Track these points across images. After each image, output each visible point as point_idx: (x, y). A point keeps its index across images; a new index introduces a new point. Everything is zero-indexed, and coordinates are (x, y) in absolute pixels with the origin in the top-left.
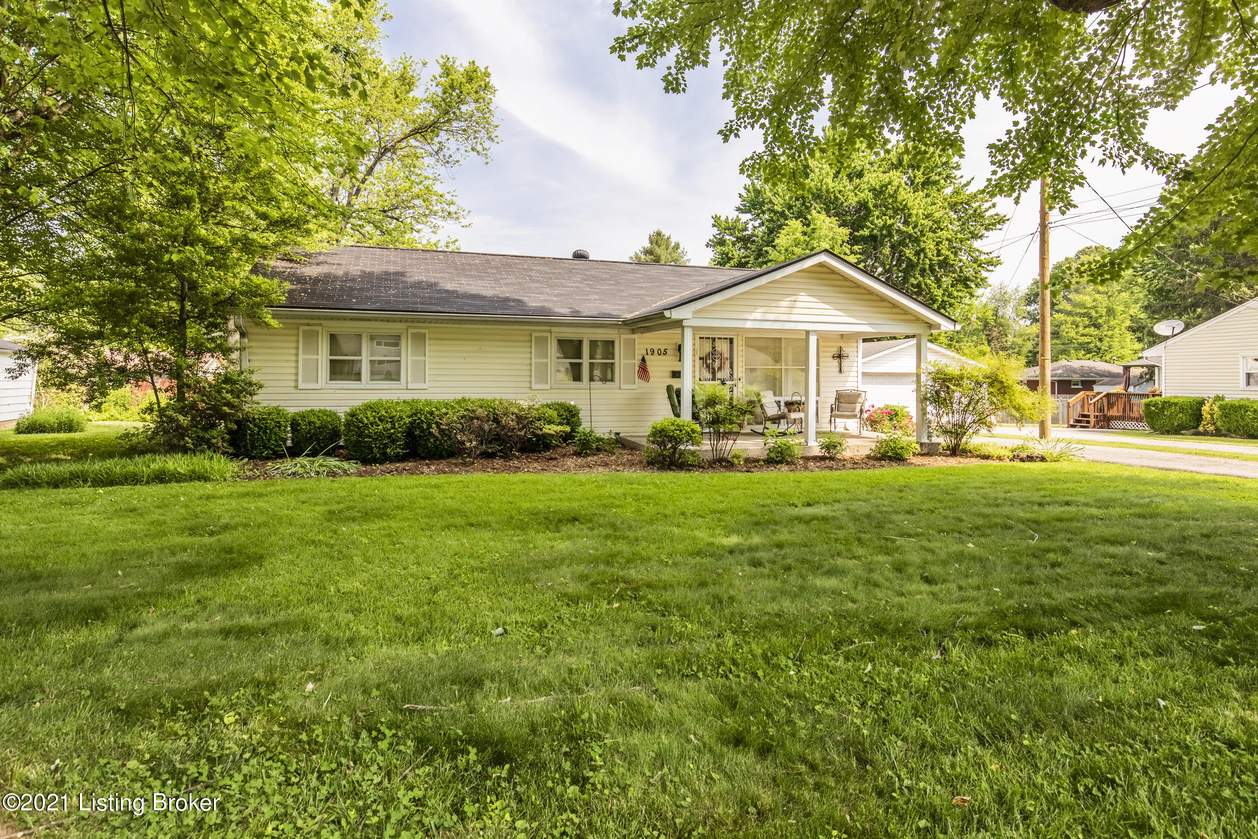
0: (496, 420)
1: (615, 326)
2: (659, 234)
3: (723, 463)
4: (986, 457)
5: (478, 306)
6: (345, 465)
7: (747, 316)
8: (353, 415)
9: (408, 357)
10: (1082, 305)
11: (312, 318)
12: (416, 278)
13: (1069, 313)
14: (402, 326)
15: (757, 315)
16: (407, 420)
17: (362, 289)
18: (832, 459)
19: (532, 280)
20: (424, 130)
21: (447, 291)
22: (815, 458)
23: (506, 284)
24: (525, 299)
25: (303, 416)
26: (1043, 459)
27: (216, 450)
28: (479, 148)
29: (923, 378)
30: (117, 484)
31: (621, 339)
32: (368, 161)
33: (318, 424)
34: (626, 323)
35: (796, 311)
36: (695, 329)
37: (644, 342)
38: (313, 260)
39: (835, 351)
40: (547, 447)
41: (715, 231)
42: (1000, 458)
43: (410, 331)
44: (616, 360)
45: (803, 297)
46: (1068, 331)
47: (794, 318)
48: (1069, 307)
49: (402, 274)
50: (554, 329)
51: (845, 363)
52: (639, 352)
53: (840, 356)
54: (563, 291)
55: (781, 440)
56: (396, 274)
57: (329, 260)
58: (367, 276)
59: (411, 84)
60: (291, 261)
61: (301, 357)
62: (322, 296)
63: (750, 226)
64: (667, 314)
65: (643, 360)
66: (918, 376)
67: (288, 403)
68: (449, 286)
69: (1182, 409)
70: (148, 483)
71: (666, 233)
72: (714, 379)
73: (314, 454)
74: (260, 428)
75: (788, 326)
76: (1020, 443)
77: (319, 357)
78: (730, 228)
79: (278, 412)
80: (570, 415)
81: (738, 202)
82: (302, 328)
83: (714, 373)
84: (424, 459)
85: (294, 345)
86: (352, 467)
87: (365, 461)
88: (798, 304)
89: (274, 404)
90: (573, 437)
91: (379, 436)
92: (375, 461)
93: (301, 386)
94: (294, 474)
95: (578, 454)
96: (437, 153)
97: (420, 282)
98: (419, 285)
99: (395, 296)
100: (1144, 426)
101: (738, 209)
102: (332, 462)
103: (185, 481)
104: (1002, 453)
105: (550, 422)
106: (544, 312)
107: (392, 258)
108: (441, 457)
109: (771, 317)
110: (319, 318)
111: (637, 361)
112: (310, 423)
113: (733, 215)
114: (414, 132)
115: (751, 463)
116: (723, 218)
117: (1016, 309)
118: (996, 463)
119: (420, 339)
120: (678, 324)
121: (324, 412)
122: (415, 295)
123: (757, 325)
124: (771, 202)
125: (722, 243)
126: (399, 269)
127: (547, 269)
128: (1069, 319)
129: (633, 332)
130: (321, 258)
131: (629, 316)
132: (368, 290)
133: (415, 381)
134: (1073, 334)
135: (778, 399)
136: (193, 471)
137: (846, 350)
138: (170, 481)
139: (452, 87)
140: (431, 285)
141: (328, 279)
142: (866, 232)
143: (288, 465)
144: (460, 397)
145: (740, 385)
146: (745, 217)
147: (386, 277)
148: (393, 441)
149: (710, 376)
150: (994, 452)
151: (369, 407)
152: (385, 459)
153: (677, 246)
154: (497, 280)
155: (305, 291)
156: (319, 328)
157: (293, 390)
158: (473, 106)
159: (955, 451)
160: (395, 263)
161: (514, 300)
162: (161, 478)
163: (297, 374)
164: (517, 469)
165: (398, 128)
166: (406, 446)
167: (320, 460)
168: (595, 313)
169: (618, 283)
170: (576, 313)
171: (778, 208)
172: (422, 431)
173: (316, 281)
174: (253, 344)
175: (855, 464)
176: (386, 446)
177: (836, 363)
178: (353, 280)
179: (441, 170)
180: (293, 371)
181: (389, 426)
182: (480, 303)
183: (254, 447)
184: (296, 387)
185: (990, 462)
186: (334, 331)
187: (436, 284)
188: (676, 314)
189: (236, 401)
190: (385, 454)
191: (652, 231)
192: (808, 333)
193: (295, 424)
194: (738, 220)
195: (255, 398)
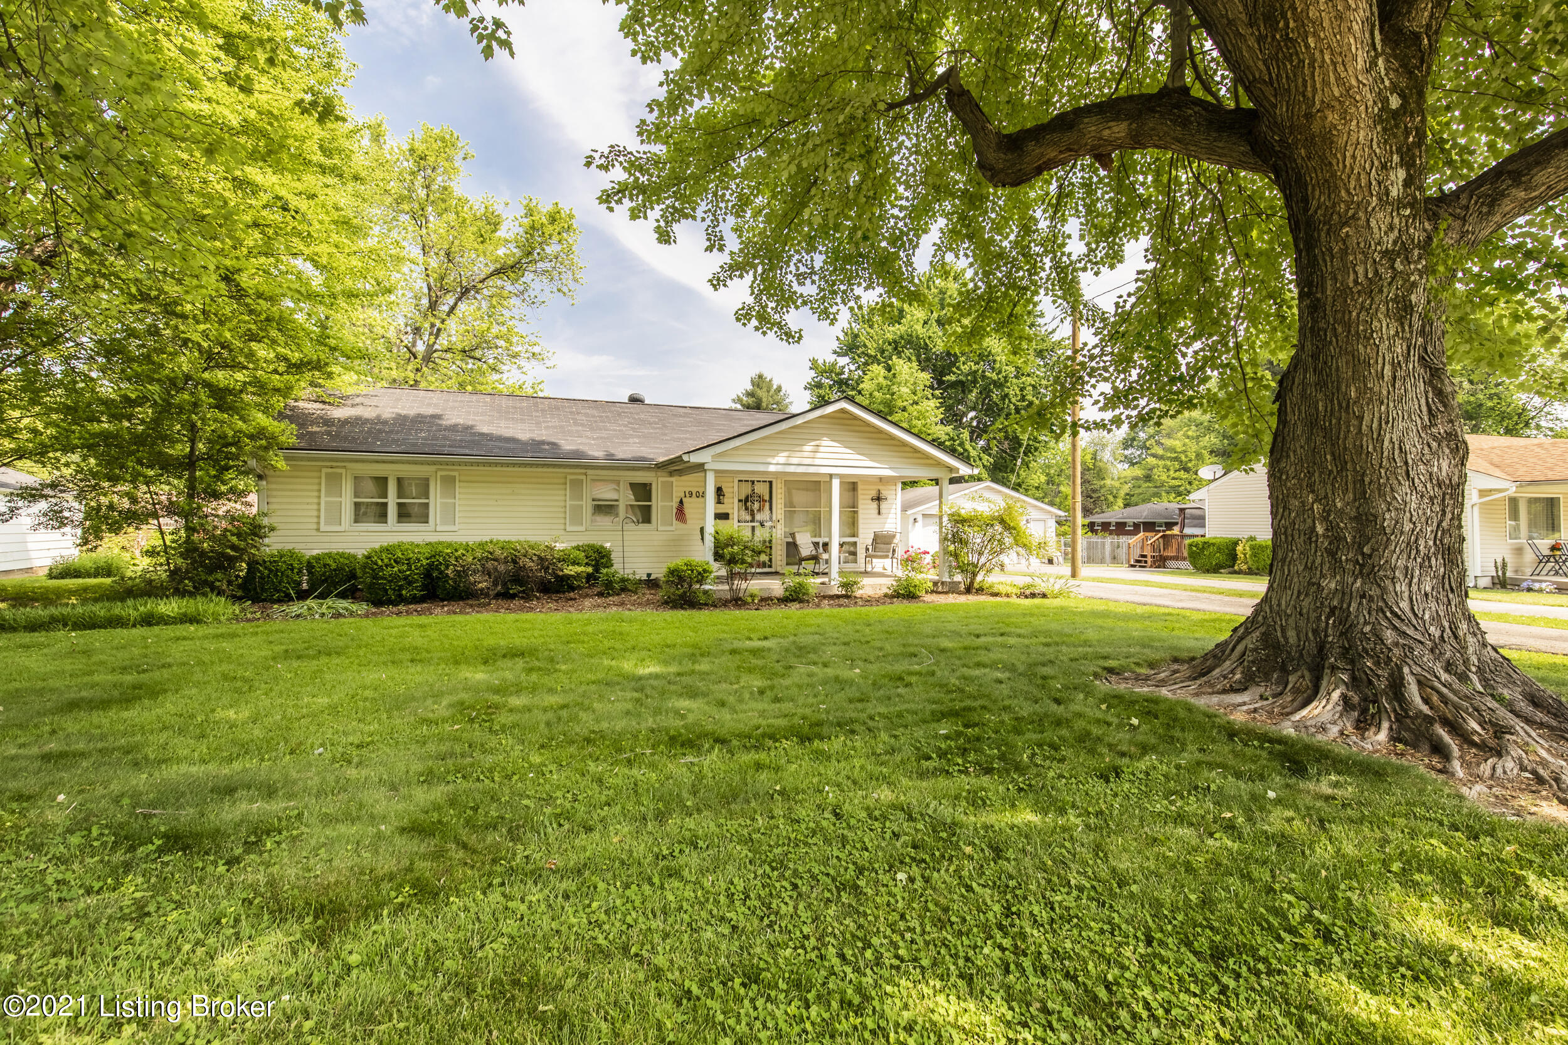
0: (514, 562)
1: (649, 469)
2: (760, 377)
3: (737, 601)
4: (996, 595)
5: (509, 449)
6: (354, 607)
7: (770, 460)
8: (368, 557)
9: (437, 500)
10: (1173, 450)
11: (337, 460)
12: (453, 421)
13: (1161, 458)
14: (433, 468)
15: (781, 458)
16: (425, 562)
17: (391, 432)
18: (847, 597)
19: (576, 423)
20: (507, 270)
21: (483, 434)
22: (832, 597)
23: (547, 428)
24: (562, 442)
25: (317, 558)
26: (1044, 596)
27: (220, 593)
28: (565, 289)
29: (945, 519)
30: (100, 627)
31: (658, 482)
32: (450, 300)
33: (334, 566)
34: (661, 466)
35: (818, 455)
36: (716, 471)
37: (681, 485)
38: (349, 402)
39: (874, 493)
40: (572, 588)
41: (813, 373)
42: (1008, 596)
43: (439, 474)
44: (654, 503)
45: (826, 442)
46: (1160, 475)
47: (817, 462)
48: (1160, 452)
49: (439, 417)
50: (589, 472)
51: (883, 505)
52: (677, 494)
53: (878, 499)
54: (604, 434)
55: (798, 579)
56: (433, 416)
57: (366, 401)
58: (401, 420)
59: (496, 224)
60: (324, 402)
61: (323, 500)
62: (346, 438)
63: (846, 370)
64: (685, 458)
65: (681, 502)
66: (941, 518)
67: (309, 546)
68: (485, 429)
69: (1219, 550)
70: (134, 626)
71: (768, 375)
72: (753, 521)
73: (323, 596)
74: (270, 571)
75: (812, 470)
76: (1028, 580)
77: (343, 499)
78: (829, 370)
79: (292, 553)
80: (599, 558)
81: (835, 345)
82: (324, 470)
83: (753, 515)
84: (443, 600)
85: (316, 487)
86: (361, 608)
87: (378, 603)
88: (821, 449)
89: (289, 547)
90: (596, 579)
91: (394, 578)
92: (390, 602)
93: (323, 528)
94: (298, 616)
95: (600, 595)
96: (522, 293)
97: (456, 425)
98: (453, 428)
99: (423, 438)
100: (1186, 564)
101: (835, 352)
102: (342, 604)
103: (175, 623)
104: (1010, 590)
105: (574, 563)
106: (578, 454)
107: (435, 401)
108: (461, 598)
109: (795, 461)
110: (343, 460)
111: (675, 504)
112: (325, 565)
113: (831, 358)
114: (497, 272)
115: (767, 601)
116: (820, 362)
117: (1113, 453)
118: (1006, 600)
119: (449, 482)
120: (700, 467)
121: (342, 555)
122: (445, 438)
123: (780, 468)
124: (865, 346)
125: (819, 386)
126: (438, 411)
127: (595, 413)
128: (1161, 463)
129: (671, 474)
130: (358, 400)
131: (661, 459)
132: (397, 432)
133: (444, 523)
134: (1164, 477)
135: (816, 540)
136: (185, 615)
137: (884, 493)
138: (158, 624)
139: (533, 227)
140: (467, 428)
141: (358, 421)
142: (952, 378)
143: (296, 608)
144: (488, 539)
145: (779, 526)
146: (843, 361)
147: (419, 419)
148: (410, 583)
149: (749, 518)
150: (1003, 589)
151: (387, 550)
152: (400, 600)
153: (779, 389)
154: (538, 423)
155: (329, 433)
156: (343, 471)
157: (315, 533)
158: (558, 248)
159: (968, 590)
160: (436, 405)
161: (549, 443)
162: (149, 620)
163: (319, 517)
164: (531, 609)
165: (482, 268)
166: (424, 587)
167: (329, 602)
168: (629, 456)
169: (665, 426)
170: (610, 456)
171: (872, 352)
172: (441, 572)
173: (345, 422)
174: (274, 486)
175: (868, 601)
176: (401, 588)
177: (874, 505)
178: (385, 422)
179: (525, 309)
180: (315, 513)
181: (405, 567)
182: (511, 446)
183: (263, 590)
184: (318, 530)
185: (998, 599)
186: (401, 475)
187: (472, 427)
188: (695, 459)
189: (242, 544)
190: (401, 595)
191: (753, 373)
192: (831, 476)
193: (310, 566)
194: (835, 363)
195: (266, 541)
